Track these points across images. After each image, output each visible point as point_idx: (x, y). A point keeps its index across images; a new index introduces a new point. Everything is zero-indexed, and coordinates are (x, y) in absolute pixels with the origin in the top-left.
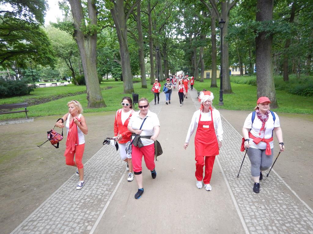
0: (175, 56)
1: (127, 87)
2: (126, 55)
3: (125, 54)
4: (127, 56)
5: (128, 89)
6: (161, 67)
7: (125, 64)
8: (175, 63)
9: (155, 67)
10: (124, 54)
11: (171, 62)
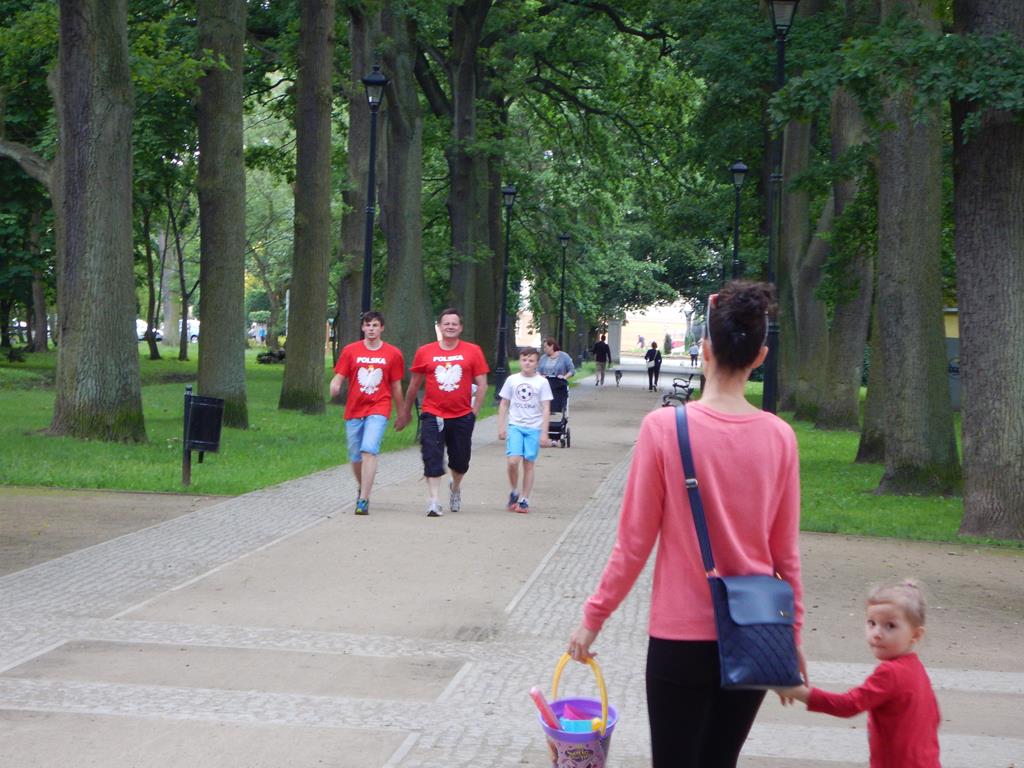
0: (591, 109)
1: (90, 383)
2: (105, 118)
3: (98, 109)
4: (111, 126)
5: (97, 403)
6: (411, 228)
7: (91, 185)
8: (597, 201)
9: (336, 229)
10: (87, 106)
11: (549, 175)
